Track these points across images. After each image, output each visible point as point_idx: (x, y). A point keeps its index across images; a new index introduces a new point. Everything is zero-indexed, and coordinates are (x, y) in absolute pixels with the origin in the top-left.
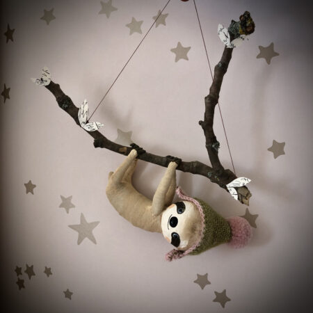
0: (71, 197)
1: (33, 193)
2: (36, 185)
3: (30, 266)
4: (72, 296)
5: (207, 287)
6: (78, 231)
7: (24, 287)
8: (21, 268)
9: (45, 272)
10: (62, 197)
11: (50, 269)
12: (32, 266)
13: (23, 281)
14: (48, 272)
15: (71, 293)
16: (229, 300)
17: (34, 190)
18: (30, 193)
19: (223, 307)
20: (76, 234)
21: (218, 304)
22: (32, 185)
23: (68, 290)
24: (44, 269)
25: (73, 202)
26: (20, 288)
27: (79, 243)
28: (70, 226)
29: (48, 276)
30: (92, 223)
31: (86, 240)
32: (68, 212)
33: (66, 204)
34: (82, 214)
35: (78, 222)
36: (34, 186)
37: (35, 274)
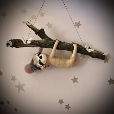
0: (15, 76)
1: (2, 76)
3: (2, 101)
5: (63, 103)
6: (18, 88)
9: (7, 103)
10: (12, 76)
11: (9, 101)
12: (3, 101)
14: (8, 102)
15: (17, 109)
16: (70, 107)
19: (68, 110)
20: (18, 89)
21: (67, 109)
24: (7, 102)
27: (19, 92)
29: (8, 104)
30: (23, 85)
31: (21, 91)
32: (14, 81)
33: (14, 78)
34: (19, 82)
35: (18, 85)
36: (2, 73)
37: (4, 104)
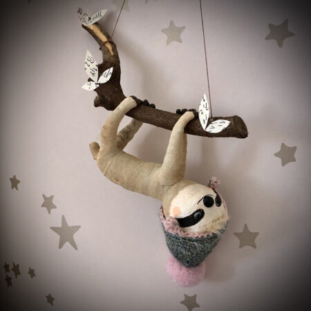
0: (52, 196)
1: (17, 189)
2: (21, 180)
3: (16, 264)
4: (54, 302)
5: (195, 309)
6: (59, 234)
7: (11, 285)
8: (8, 266)
9: (29, 273)
10: (44, 196)
11: (33, 270)
12: (18, 265)
13: (10, 279)
14: (32, 273)
15: (53, 299)
17: (18, 185)
18: (14, 189)
20: (57, 237)
22: (16, 180)
23: (50, 295)
24: (28, 270)
25: (54, 202)
26: (8, 285)
27: (60, 247)
28: (51, 228)
29: (32, 277)
30: (73, 227)
31: (67, 244)
32: (49, 213)
33: (48, 204)
34: (63, 216)
35: (60, 226)
36: (19, 182)
37: (20, 274)
